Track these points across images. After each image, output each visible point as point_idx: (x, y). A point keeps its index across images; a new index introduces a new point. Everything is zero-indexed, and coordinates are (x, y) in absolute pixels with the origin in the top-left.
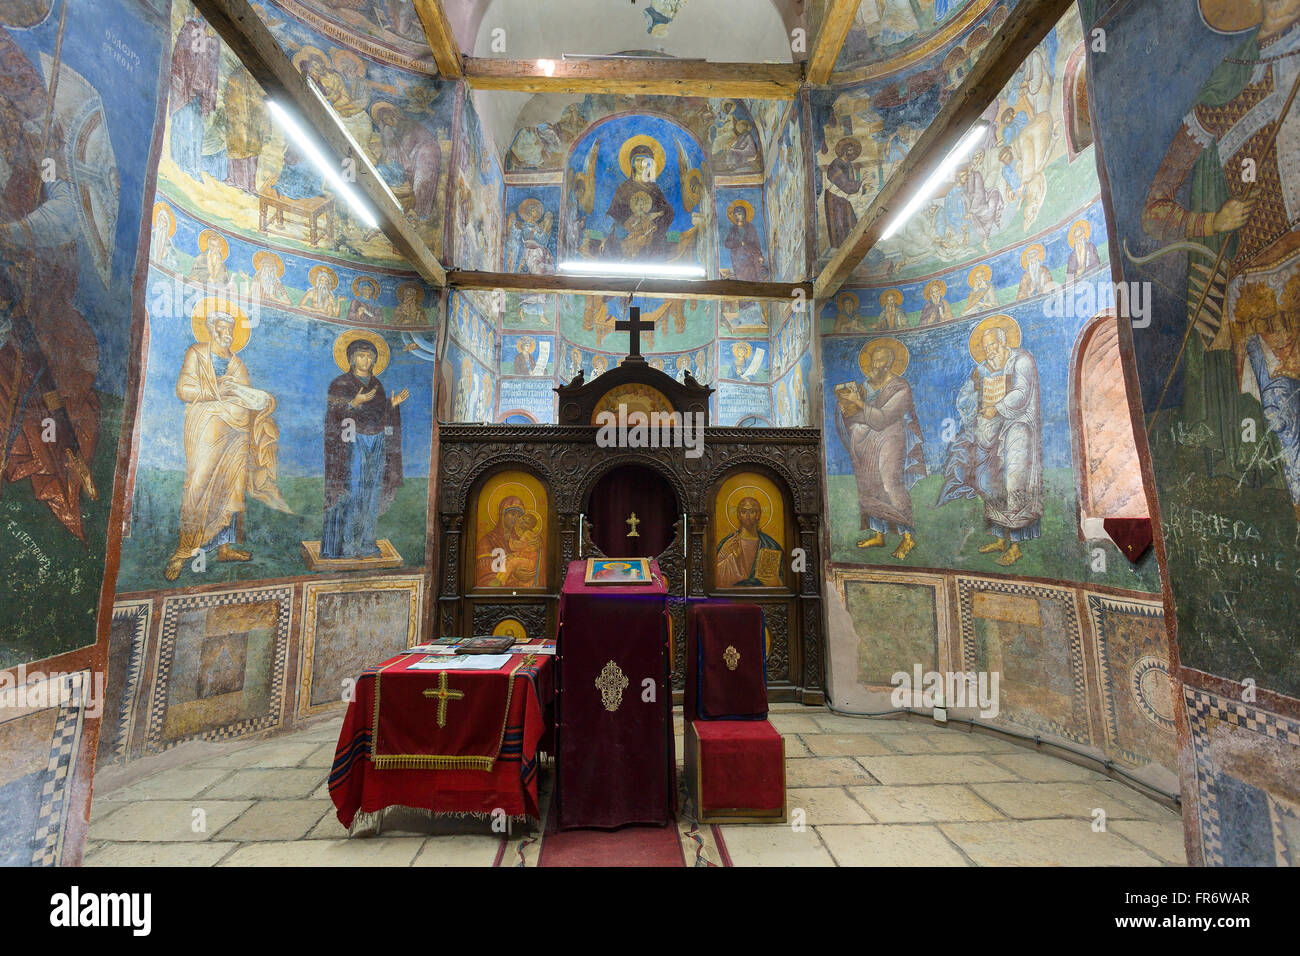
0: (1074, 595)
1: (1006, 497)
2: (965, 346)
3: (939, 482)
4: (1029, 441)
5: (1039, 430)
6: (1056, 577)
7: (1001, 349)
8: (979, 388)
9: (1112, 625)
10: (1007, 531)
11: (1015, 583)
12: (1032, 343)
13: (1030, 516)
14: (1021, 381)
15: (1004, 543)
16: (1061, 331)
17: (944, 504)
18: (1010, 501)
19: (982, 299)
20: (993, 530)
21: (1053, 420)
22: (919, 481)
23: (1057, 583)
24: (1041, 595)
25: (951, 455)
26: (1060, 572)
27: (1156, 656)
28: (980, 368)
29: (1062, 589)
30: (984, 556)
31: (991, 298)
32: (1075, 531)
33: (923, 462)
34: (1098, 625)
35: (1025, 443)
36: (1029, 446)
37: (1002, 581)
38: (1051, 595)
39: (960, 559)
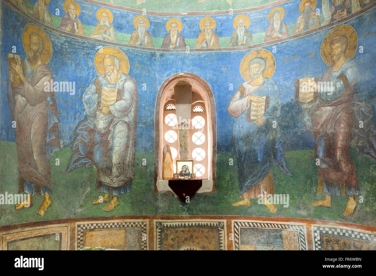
0: (148, 223)
1: (112, 167)
2: (92, 59)
3: (68, 154)
4: (128, 133)
5: (136, 128)
6: (138, 215)
7: (115, 71)
8: (99, 91)
9: (167, 235)
10: (110, 189)
11: (113, 221)
12: (136, 75)
13: (126, 179)
14: (127, 95)
15: (109, 197)
16: (155, 74)
17: (71, 171)
18: (114, 170)
19: (105, 32)
20: (102, 188)
21: (145, 123)
22: (56, 153)
23: (138, 218)
24: (128, 226)
25: (77, 135)
26: (141, 211)
27: (190, 245)
28: (100, 78)
29: (140, 220)
30: (95, 207)
31: (112, 35)
32: (153, 188)
33: (59, 137)
34: (158, 237)
35: (126, 134)
36: (128, 137)
37: (105, 222)
38: (134, 225)
39: (79, 210)
